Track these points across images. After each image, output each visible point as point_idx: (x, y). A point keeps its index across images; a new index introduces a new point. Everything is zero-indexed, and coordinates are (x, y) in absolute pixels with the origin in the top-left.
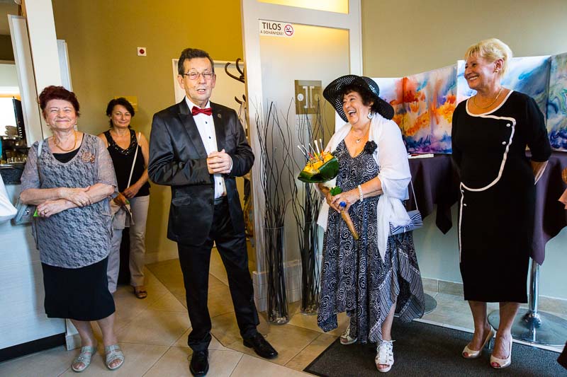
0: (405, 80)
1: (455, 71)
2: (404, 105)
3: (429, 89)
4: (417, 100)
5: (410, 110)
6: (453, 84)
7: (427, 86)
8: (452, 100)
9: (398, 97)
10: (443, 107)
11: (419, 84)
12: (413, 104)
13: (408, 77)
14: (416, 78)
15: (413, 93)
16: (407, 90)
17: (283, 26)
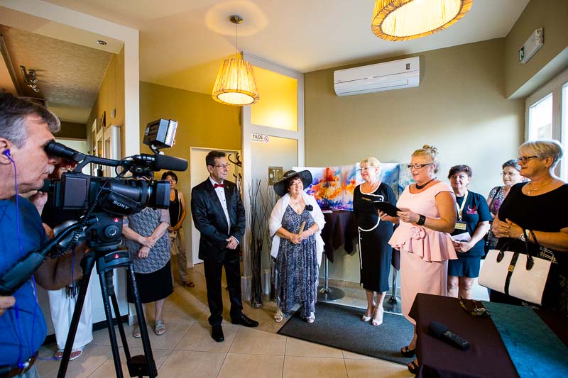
0: (328, 169)
1: (355, 168)
2: (327, 182)
4: (334, 180)
5: (331, 186)
6: (354, 174)
7: (340, 174)
8: (354, 183)
9: (325, 178)
10: (348, 186)
11: (336, 172)
12: (333, 182)
13: (330, 168)
14: (334, 169)
15: (332, 177)
16: (329, 174)
17: (263, 136)
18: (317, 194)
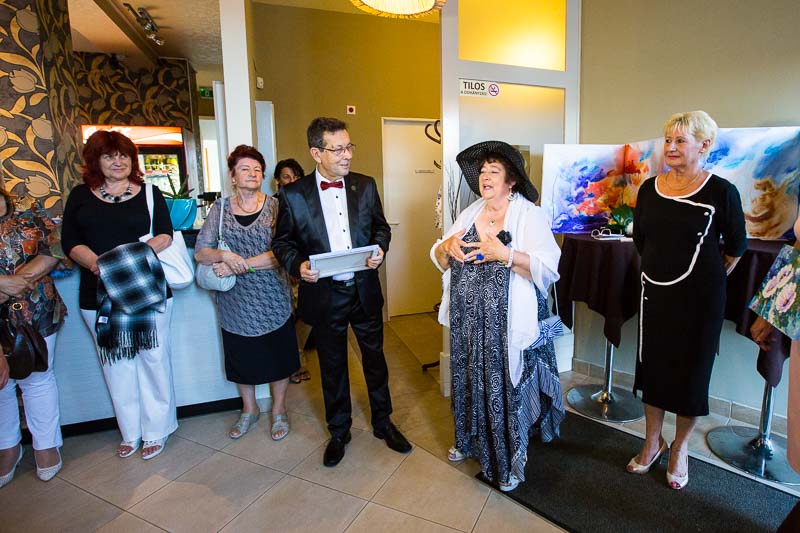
0: (627, 148)
2: (624, 177)
3: (653, 160)
4: (639, 172)
5: (631, 182)
7: (651, 156)
9: (618, 166)
11: (642, 153)
12: (634, 176)
13: (631, 145)
14: (639, 146)
15: (635, 164)
16: (629, 159)
17: (487, 85)
18: (600, 200)
